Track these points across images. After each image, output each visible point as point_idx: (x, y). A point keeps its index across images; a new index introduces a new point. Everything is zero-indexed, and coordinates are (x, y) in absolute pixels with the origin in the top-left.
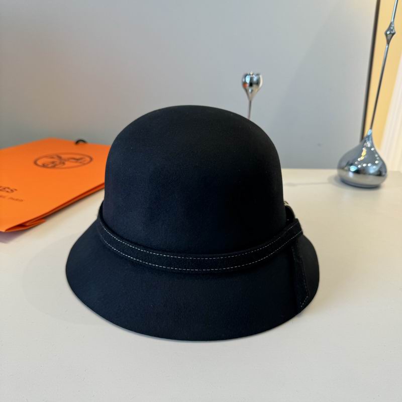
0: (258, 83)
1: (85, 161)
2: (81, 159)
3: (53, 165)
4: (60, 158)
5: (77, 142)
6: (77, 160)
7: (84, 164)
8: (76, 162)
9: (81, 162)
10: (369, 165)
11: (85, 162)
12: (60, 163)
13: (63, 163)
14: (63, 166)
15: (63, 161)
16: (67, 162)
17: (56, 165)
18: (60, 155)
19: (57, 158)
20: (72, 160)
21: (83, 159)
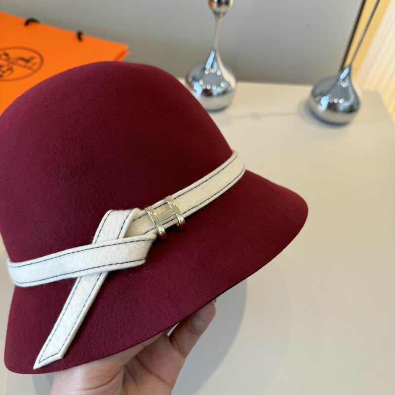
0: (227, 2)
1: (34, 64)
2: (32, 58)
4: (6, 55)
5: (28, 23)
6: (27, 61)
7: (35, 71)
8: (25, 67)
9: (30, 68)
11: (35, 67)
12: (8, 70)
13: (11, 69)
14: (10, 74)
15: (11, 65)
16: (15, 67)
17: (4, 72)
18: (7, 51)
19: (4, 57)
20: (21, 63)
21: (34, 61)
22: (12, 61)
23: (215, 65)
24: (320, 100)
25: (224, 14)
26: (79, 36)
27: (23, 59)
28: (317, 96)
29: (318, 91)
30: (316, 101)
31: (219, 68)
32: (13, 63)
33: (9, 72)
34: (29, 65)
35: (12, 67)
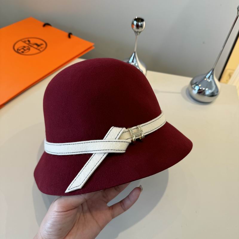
0: (142, 26)
1: (42, 48)
2: (42, 44)
3: (22, 50)
4: (29, 41)
5: (45, 25)
6: (38, 45)
7: (41, 52)
8: (36, 49)
9: (39, 50)
10: (207, 89)
11: (41, 50)
12: (27, 49)
13: (29, 49)
14: (28, 52)
15: (30, 47)
16: (31, 48)
17: (25, 50)
18: (30, 39)
19: (27, 42)
20: (35, 46)
21: (42, 46)
22: (30, 44)
23: (135, 60)
24: (195, 87)
25: (140, 32)
26: (70, 35)
27: (36, 44)
28: (193, 84)
29: (194, 82)
30: (192, 88)
31: (137, 61)
32: (31, 46)
33: (28, 50)
34: (39, 48)
35: (29, 48)
